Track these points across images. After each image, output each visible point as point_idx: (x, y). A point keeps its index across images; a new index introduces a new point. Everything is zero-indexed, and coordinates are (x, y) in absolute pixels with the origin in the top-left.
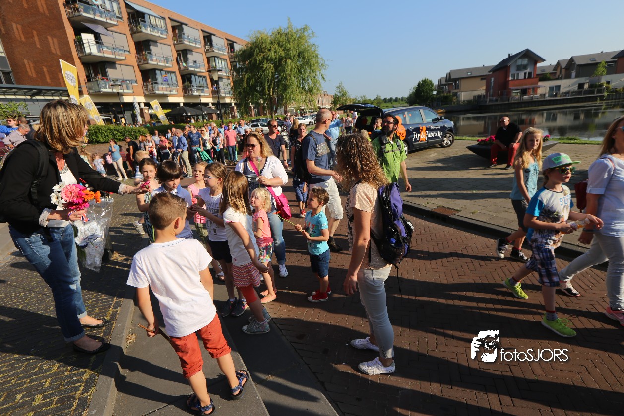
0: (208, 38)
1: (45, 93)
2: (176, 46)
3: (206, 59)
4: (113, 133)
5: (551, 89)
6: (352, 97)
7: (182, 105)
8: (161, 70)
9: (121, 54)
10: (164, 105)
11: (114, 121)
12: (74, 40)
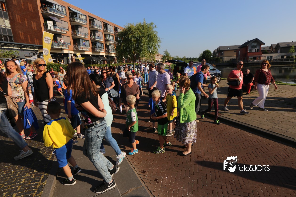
0: (105, 26)
1: (27, 47)
2: (90, 28)
3: (104, 35)
4: (58, 67)
5: (268, 57)
6: (172, 56)
7: (91, 56)
8: (82, 39)
9: (65, 31)
10: (83, 56)
11: (58, 61)
12: (43, 23)
